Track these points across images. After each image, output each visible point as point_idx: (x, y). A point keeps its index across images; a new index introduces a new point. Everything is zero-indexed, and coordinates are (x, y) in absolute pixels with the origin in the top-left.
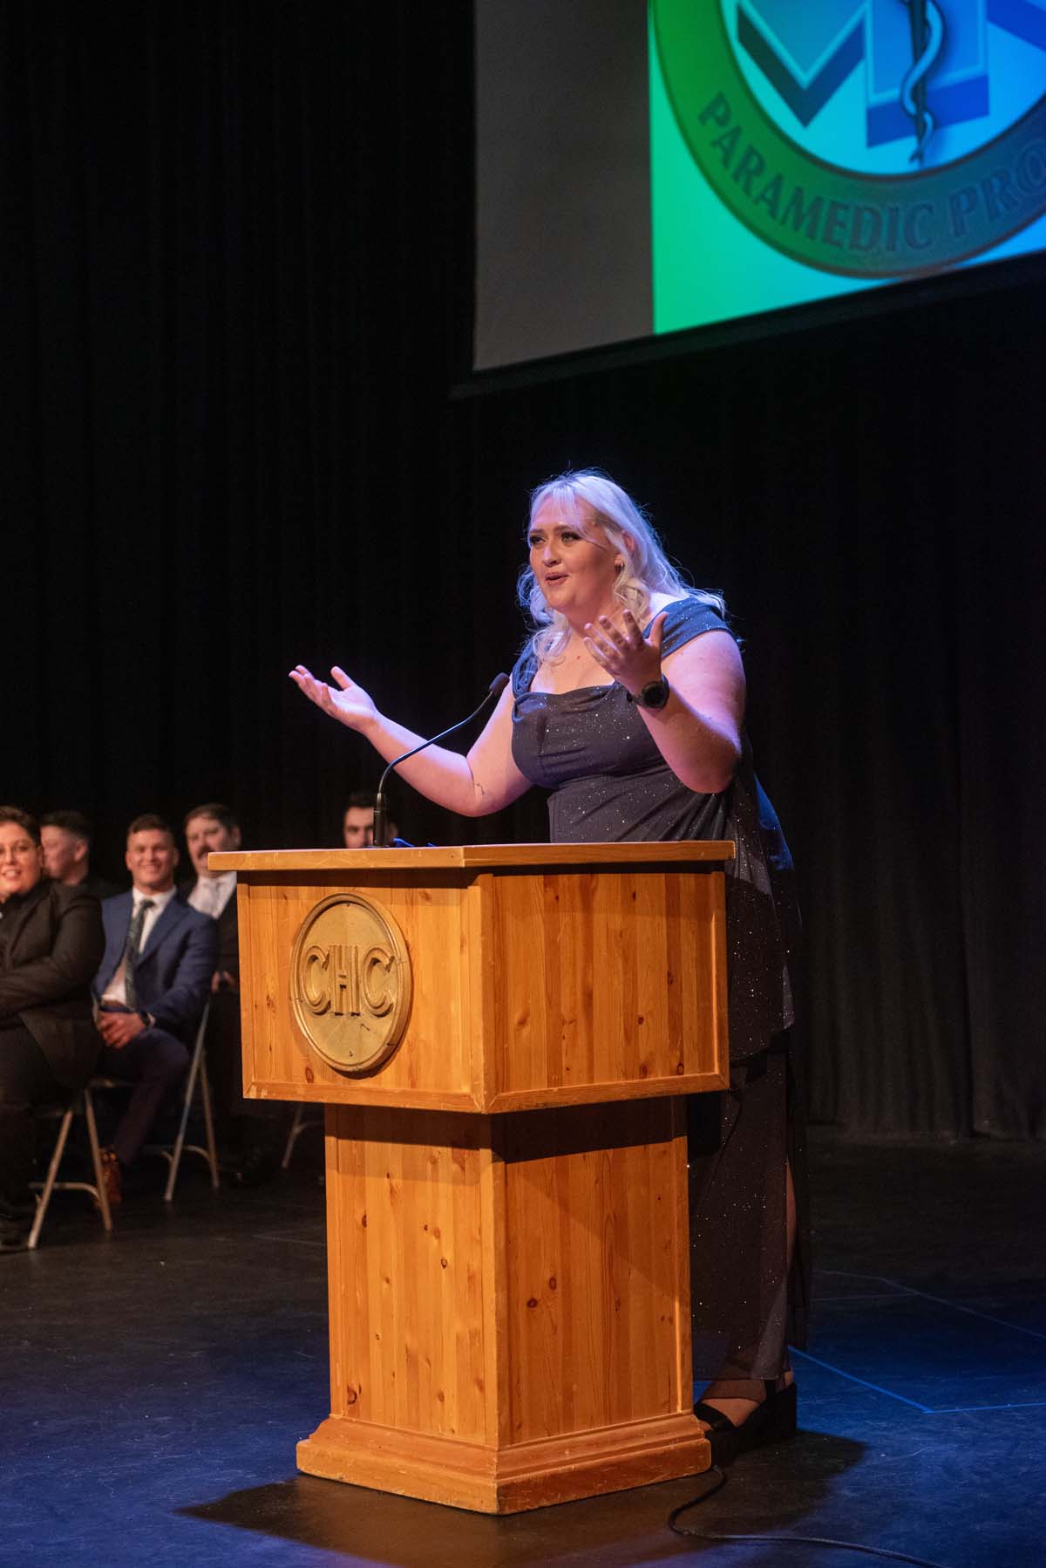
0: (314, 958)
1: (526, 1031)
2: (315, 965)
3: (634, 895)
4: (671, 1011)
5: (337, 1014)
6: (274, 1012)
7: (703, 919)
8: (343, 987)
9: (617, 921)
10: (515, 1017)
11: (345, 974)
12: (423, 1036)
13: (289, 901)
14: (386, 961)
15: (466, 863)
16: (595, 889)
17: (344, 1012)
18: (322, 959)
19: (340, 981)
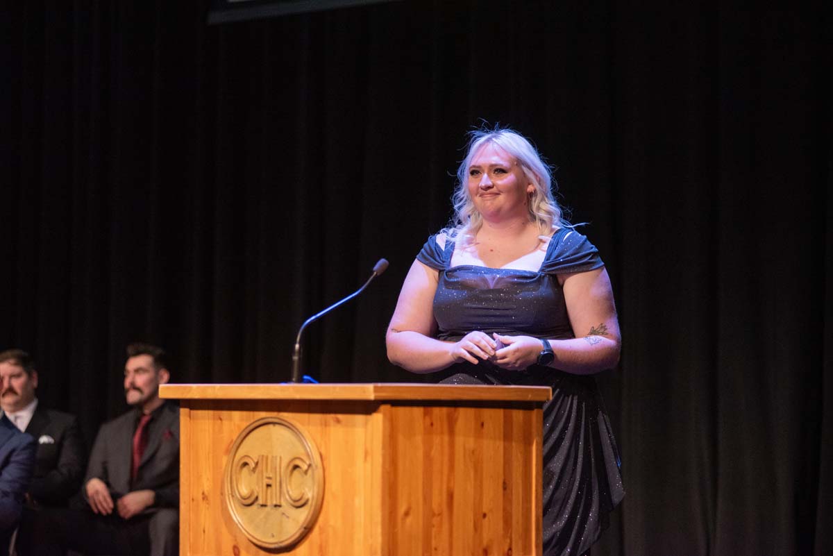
0: (246, 464)
1: (409, 520)
2: (245, 469)
3: (482, 425)
4: (504, 510)
5: (264, 506)
6: (208, 504)
7: (528, 444)
8: (269, 486)
9: (471, 443)
10: (402, 510)
11: (271, 476)
12: (332, 522)
13: (224, 422)
14: (305, 467)
15: (375, 396)
16: (456, 420)
17: (269, 503)
18: (252, 465)
19: (266, 481)
